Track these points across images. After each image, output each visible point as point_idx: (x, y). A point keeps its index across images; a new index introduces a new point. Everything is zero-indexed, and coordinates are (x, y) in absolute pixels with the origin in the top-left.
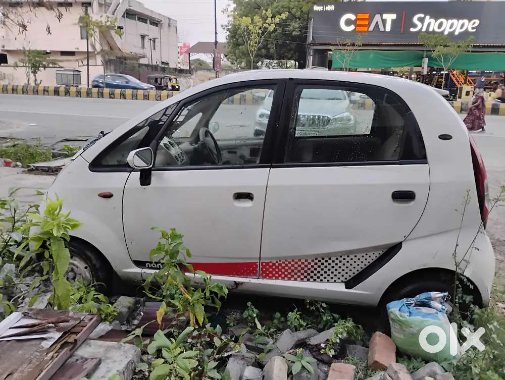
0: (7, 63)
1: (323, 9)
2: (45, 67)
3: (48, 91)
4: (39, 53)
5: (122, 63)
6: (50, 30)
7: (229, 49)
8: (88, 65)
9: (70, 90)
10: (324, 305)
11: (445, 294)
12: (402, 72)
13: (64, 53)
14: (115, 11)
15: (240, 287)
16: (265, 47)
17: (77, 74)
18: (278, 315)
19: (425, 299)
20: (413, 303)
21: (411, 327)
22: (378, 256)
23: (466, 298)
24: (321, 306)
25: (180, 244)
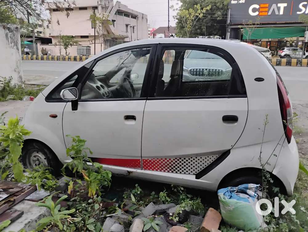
0: (52, 43)
1: (238, 2)
2: (71, 45)
3: (70, 59)
4: (68, 37)
5: (114, 41)
6: (59, 22)
7: (178, 31)
8: (95, 43)
9: (83, 58)
10: (182, 189)
11: (258, 185)
12: (291, 41)
13: (82, 37)
14: (111, 11)
15: (131, 175)
16: (200, 28)
17: (88, 49)
18: (153, 193)
19: (244, 188)
20: (235, 191)
21: (229, 206)
22: (216, 158)
23: (275, 189)
24: (180, 189)
25: (82, 145)
